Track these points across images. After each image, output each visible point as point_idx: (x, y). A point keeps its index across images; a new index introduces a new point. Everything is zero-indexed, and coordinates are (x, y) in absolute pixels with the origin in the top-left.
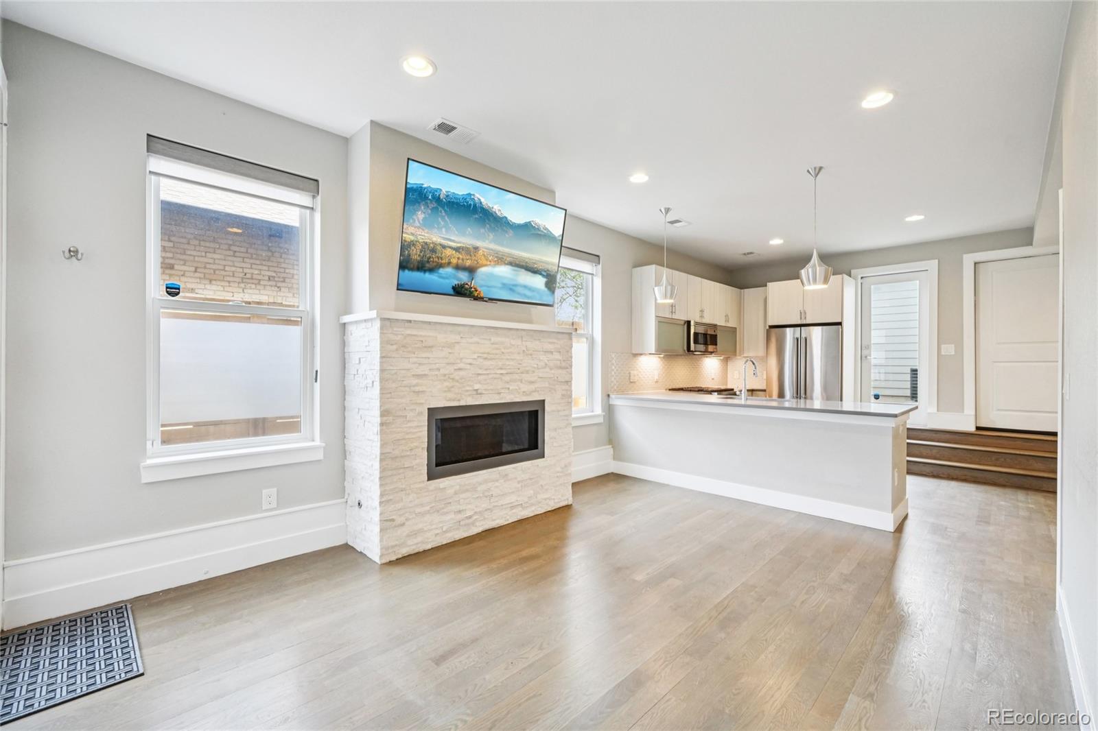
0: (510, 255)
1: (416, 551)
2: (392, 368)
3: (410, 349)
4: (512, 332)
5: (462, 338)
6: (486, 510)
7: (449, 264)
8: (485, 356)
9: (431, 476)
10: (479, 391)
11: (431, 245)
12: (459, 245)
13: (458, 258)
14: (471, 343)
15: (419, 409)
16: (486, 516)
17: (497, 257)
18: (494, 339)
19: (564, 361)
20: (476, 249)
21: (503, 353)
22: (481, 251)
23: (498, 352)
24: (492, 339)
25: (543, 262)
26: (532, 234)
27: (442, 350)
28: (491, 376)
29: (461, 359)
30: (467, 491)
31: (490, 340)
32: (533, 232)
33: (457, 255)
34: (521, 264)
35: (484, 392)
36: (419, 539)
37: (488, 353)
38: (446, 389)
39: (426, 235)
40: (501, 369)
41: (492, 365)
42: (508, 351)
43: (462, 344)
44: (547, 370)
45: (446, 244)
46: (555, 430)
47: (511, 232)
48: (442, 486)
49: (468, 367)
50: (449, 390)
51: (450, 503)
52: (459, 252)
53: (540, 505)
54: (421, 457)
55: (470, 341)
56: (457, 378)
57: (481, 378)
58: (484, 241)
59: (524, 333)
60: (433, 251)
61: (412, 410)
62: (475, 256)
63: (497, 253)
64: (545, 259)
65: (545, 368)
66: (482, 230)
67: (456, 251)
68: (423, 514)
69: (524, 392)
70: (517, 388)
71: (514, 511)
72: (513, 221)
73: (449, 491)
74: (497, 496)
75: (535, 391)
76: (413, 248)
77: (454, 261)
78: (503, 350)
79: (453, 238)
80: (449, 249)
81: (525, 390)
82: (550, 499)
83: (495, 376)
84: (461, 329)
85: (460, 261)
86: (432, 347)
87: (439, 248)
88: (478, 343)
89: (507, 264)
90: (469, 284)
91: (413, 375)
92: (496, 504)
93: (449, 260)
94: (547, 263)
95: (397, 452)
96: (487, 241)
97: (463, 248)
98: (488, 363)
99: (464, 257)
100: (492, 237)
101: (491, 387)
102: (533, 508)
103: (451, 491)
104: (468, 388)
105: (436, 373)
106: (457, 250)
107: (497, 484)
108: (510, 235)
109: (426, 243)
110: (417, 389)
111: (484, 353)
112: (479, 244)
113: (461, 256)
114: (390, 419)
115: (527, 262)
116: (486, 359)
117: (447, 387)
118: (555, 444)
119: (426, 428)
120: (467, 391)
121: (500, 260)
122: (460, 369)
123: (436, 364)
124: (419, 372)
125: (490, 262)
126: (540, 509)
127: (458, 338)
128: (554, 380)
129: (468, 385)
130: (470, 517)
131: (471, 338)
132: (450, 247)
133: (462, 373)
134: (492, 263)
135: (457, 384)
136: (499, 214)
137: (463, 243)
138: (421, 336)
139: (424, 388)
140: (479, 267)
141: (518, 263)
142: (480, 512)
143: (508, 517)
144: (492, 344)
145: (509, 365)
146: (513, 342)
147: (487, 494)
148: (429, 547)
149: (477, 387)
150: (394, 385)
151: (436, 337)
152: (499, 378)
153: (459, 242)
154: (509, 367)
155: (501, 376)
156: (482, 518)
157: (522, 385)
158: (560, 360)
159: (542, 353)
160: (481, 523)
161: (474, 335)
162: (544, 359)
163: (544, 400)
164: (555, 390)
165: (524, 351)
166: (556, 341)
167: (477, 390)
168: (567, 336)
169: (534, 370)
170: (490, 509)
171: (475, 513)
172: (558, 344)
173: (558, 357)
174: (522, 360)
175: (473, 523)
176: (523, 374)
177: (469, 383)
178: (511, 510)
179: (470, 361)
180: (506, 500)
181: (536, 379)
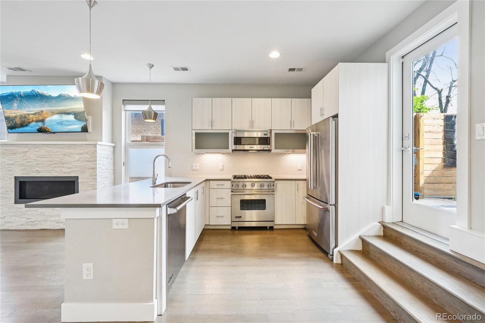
0: (56, 110)
3: (6, 155)
4: (56, 146)
6: (42, 221)
7: (33, 121)
8: (42, 156)
12: (35, 112)
13: (36, 117)
14: (35, 151)
16: (42, 223)
18: (46, 149)
19: (91, 158)
20: (42, 111)
21: (51, 155)
22: (44, 112)
23: (49, 154)
24: (45, 149)
27: (20, 155)
28: (45, 165)
29: (30, 158)
31: (44, 149)
32: (63, 98)
33: (35, 116)
34: (62, 112)
35: (41, 171)
37: (43, 155)
39: (20, 112)
40: (50, 162)
41: (46, 160)
42: (55, 154)
43: (30, 152)
44: (80, 162)
47: (54, 101)
49: (33, 161)
50: (24, 170)
52: (36, 115)
56: (28, 166)
57: (40, 165)
58: (44, 107)
59: (63, 146)
62: (42, 114)
63: (51, 111)
66: (42, 103)
69: (64, 172)
70: (60, 170)
71: (59, 224)
72: (54, 96)
74: (48, 216)
75: (72, 172)
77: (35, 119)
78: (52, 154)
79: (31, 110)
80: (31, 115)
83: (47, 165)
84: (29, 146)
85: (37, 119)
87: (27, 115)
88: (38, 151)
90: (43, 126)
91: (8, 164)
92: (47, 219)
93: (32, 119)
96: (46, 107)
97: (37, 113)
98: (43, 159)
99: (38, 116)
100: (47, 105)
101: (46, 170)
103: (24, 210)
105: (18, 163)
106: (34, 114)
107: (48, 211)
108: (54, 102)
110: (10, 169)
111: (41, 155)
113: (36, 116)
116: (42, 157)
120: (33, 171)
121: (53, 113)
122: (29, 162)
123: (17, 160)
128: (85, 167)
130: (33, 222)
131: (34, 149)
132: (31, 114)
134: (50, 115)
136: (47, 95)
137: (36, 111)
139: (12, 169)
140: (45, 119)
142: (39, 221)
143: (55, 226)
144: (46, 151)
145: (55, 160)
146: (57, 150)
147: (42, 214)
148: (14, 229)
151: (18, 149)
152: (49, 166)
153: (34, 111)
154: (55, 161)
155: (51, 165)
156: (40, 223)
157: (63, 169)
158: (88, 158)
159: (76, 154)
160: (40, 225)
161: (36, 148)
162: (77, 157)
163: (78, 176)
164: (85, 172)
165: (64, 154)
166: (85, 148)
167: (38, 170)
168: (93, 146)
169: (70, 162)
170: (44, 221)
171: (36, 221)
172: (86, 150)
173: (87, 156)
174: (63, 158)
175: (35, 225)
176: (64, 164)
177: (34, 167)
178: (57, 223)
179: (34, 158)
180: (53, 219)
181: (72, 166)
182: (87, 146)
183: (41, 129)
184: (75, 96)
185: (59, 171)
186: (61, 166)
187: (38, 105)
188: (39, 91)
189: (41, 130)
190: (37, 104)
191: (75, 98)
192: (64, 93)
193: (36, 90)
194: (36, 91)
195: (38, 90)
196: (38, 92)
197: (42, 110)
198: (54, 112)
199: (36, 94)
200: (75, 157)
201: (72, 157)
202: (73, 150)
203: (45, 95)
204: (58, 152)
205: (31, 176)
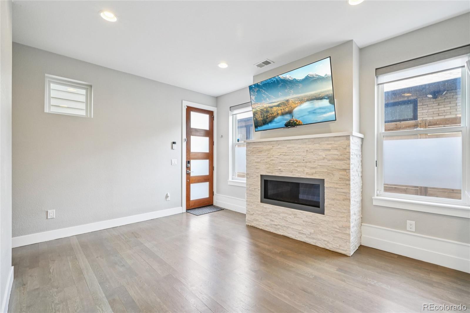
0: (305, 96)
1: (257, 227)
2: (249, 159)
3: (254, 153)
4: (299, 141)
5: (273, 146)
6: (284, 226)
7: (278, 114)
8: (284, 154)
9: (262, 202)
10: (281, 170)
11: (265, 109)
12: (278, 103)
13: (281, 110)
15: (257, 174)
16: (284, 229)
17: (299, 100)
18: (288, 146)
19: (341, 155)
20: (288, 101)
21: (293, 152)
22: (290, 101)
23: (292, 151)
25: (323, 92)
26: (312, 81)
27: (265, 152)
28: (287, 163)
29: (273, 155)
30: (275, 213)
31: (286, 146)
34: (313, 98)
35: (283, 171)
36: (257, 223)
37: (285, 153)
38: (267, 168)
39: (260, 106)
40: (292, 160)
41: (288, 158)
42: (297, 151)
43: (273, 149)
44: (326, 161)
45: (272, 106)
46: (333, 199)
47: (301, 85)
48: (265, 206)
49: (276, 159)
50: (268, 168)
51: (268, 215)
52: (280, 107)
53: (320, 242)
54: (258, 192)
55: (277, 147)
56: (271, 163)
57: (282, 164)
58: (290, 95)
60: (267, 112)
61: (255, 175)
62: (288, 104)
63: (299, 98)
64: (323, 90)
65: (323, 159)
66: (286, 91)
67: (278, 107)
68: (259, 214)
70: (303, 170)
71: (301, 235)
73: (268, 210)
74: (290, 222)
75: (316, 173)
76: (256, 115)
77: (280, 112)
78: (294, 151)
79: (274, 101)
80: (274, 107)
81: (308, 172)
82: (328, 242)
83: (289, 163)
84: (272, 143)
85: (283, 111)
86: (262, 151)
87: (269, 109)
89: (306, 101)
90: (292, 119)
91: (255, 162)
92: (289, 226)
93: (277, 112)
94: (325, 92)
95: (250, 189)
96: (291, 95)
97: (281, 104)
100: (292, 91)
101: (287, 169)
102: (315, 241)
103: (269, 210)
105: (263, 161)
107: (290, 216)
108: (301, 86)
109: (262, 110)
110: (257, 167)
111: (283, 153)
112: (288, 98)
113: (282, 108)
114: (248, 177)
115: (315, 96)
116: (284, 155)
117: (267, 167)
118: (333, 209)
119: (260, 182)
120: (276, 169)
121: (302, 101)
122: (272, 160)
123: (263, 158)
124: (257, 161)
125: (297, 104)
126: (320, 244)
127: (271, 147)
128: (333, 168)
129: (276, 167)
130: (276, 225)
131: (277, 146)
133: (273, 162)
134: (299, 104)
135: (271, 166)
138: (258, 147)
139: (259, 167)
140: (293, 109)
141: (311, 98)
142: (281, 226)
143: (297, 237)
144: (288, 148)
145: (297, 158)
146: (300, 146)
147: (284, 218)
148: (260, 228)
149: (279, 168)
150: (250, 165)
151: (263, 147)
152: (291, 165)
153: (278, 102)
154: (297, 159)
155: (293, 164)
156: (282, 229)
157: (306, 169)
158: (338, 155)
159: (321, 151)
160: (282, 231)
161: (279, 145)
162: (323, 154)
163: (324, 179)
164: (332, 174)
165: (307, 151)
166: (333, 142)
167: (280, 169)
168: (345, 138)
169: (314, 160)
170: (286, 227)
171: (279, 225)
172: (335, 144)
173: (336, 152)
174: (306, 155)
175: (278, 229)
176: (307, 163)
177: (277, 166)
178: (299, 234)
179: (277, 156)
180: (296, 227)
181: (316, 166)
182: (336, 139)
183: (290, 123)
184: (326, 75)
185: (302, 171)
186: (304, 165)
187: (281, 94)
189: (290, 125)
190: (280, 93)
191: (326, 78)
192: (311, 73)
197: (288, 99)
198: (303, 99)
200: (320, 154)
201: (316, 154)
202: (318, 145)
203: (288, 79)
204: (300, 148)
205: (274, 175)
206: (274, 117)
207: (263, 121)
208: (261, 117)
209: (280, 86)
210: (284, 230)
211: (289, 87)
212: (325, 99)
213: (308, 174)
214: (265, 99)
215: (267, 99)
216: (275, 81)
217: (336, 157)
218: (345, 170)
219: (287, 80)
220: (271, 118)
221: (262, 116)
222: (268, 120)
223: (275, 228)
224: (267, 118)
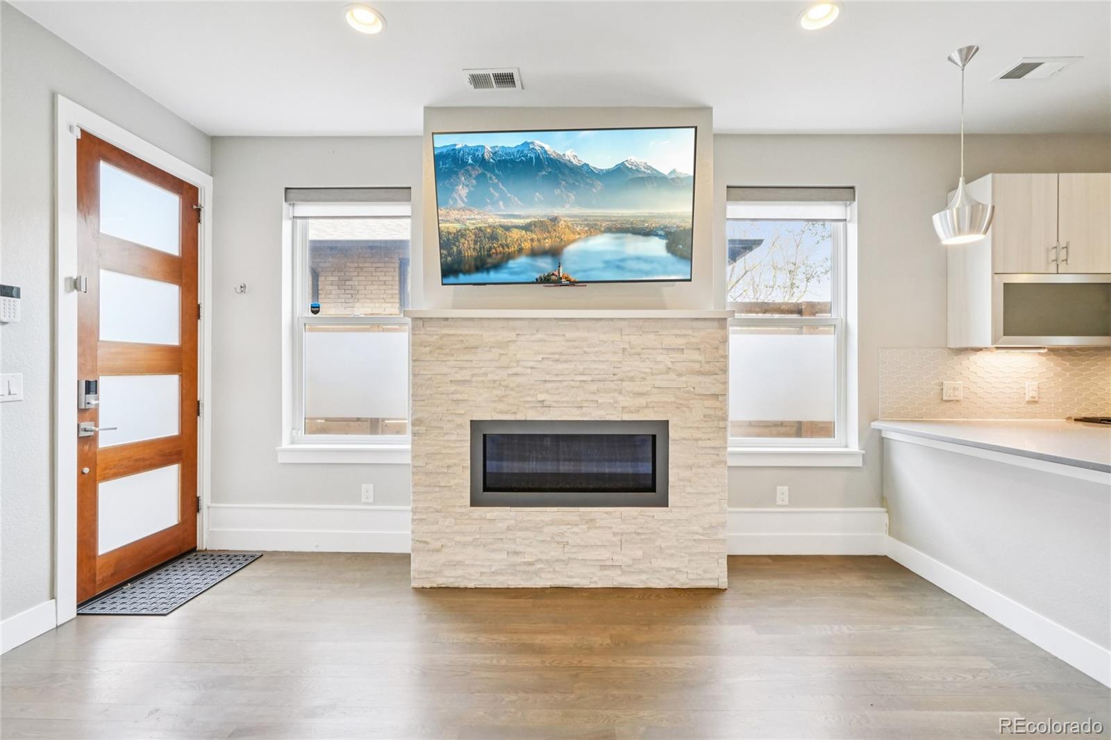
0: (606, 219)
1: (456, 585)
2: (424, 372)
3: (447, 351)
4: (600, 323)
5: (518, 335)
6: (557, 561)
7: (520, 251)
8: (557, 357)
9: (474, 502)
10: (546, 403)
11: (488, 230)
12: (528, 221)
14: (533, 341)
15: (458, 420)
16: (557, 569)
17: (587, 225)
18: (569, 335)
19: (708, 362)
20: (554, 220)
21: (585, 352)
22: (562, 222)
23: (578, 351)
24: (567, 335)
27: (489, 351)
28: (565, 384)
29: (518, 361)
30: (527, 529)
31: (563, 335)
32: (631, 176)
33: (529, 235)
34: (624, 226)
35: (554, 404)
36: (460, 572)
37: (560, 354)
38: (496, 399)
39: (477, 217)
40: (582, 374)
41: (567, 369)
42: (597, 349)
43: (518, 343)
44: (673, 376)
45: (509, 224)
46: (690, 467)
48: (489, 516)
49: (529, 371)
50: (501, 399)
51: (502, 539)
52: (531, 231)
53: (657, 575)
54: (462, 478)
55: (534, 338)
56: (512, 385)
57: (549, 385)
58: (564, 207)
59: (623, 323)
60: (493, 237)
61: (450, 421)
62: (555, 230)
63: (586, 220)
65: (667, 373)
66: (557, 192)
67: (526, 231)
68: (465, 545)
69: (623, 408)
70: (612, 401)
71: (607, 572)
73: (500, 525)
74: (574, 546)
75: (647, 407)
76: (462, 240)
77: (527, 245)
78: (586, 349)
79: (517, 213)
80: (514, 230)
81: (626, 404)
82: (678, 571)
83: (572, 383)
84: (518, 323)
85: (535, 244)
86: (476, 348)
87: (500, 231)
88: (545, 341)
89: (605, 232)
90: (557, 270)
91: (451, 381)
92: (573, 556)
93: (520, 245)
94: (671, 216)
95: (430, 468)
96: (567, 206)
97: (534, 224)
98: (560, 366)
99: (540, 237)
100: (574, 197)
101: (567, 399)
102: (644, 577)
103: (503, 525)
104: (529, 399)
105: (482, 379)
106: (527, 228)
107: (575, 529)
108: (600, 188)
109: (480, 229)
110: (456, 397)
111: (553, 354)
112: (557, 212)
113: (534, 236)
114: (422, 429)
115: (631, 223)
116: (557, 361)
117: (497, 396)
118: (689, 490)
119: (468, 444)
120: (528, 402)
121: (593, 228)
122: (516, 374)
123: (481, 368)
124: (459, 377)
125: (579, 234)
126: (658, 581)
127: (512, 336)
128: (689, 392)
129: (529, 395)
130: (530, 564)
131: (532, 334)
132: (517, 227)
133: (519, 380)
134: (583, 235)
135: (512, 393)
136: (575, 162)
137: (534, 217)
138: (461, 335)
139: (465, 397)
140: (565, 246)
141: (619, 226)
142: (547, 561)
143: (595, 579)
144: (568, 341)
145: (596, 369)
146: (603, 337)
147: (558, 539)
148: (471, 585)
149: (541, 397)
150: (428, 392)
151: (482, 335)
152: (578, 387)
153: (528, 217)
154: (596, 372)
155: (583, 384)
156: (551, 570)
157: (621, 398)
158: (700, 362)
159: (660, 351)
160: (550, 576)
161: (537, 331)
162: (666, 359)
163: (668, 421)
164: (688, 407)
165: (624, 350)
166: (689, 332)
167: (542, 402)
168: (716, 324)
169: (644, 375)
170: (563, 561)
171: (539, 560)
172: (694, 336)
173: (696, 356)
174: (621, 362)
175: (537, 573)
176: (622, 381)
177: (531, 392)
178: (601, 570)
179: (532, 364)
180: (592, 555)
181: (649, 388)
182: (695, 324)
185: (610, 403)
186: (616, 387)
187: (542, 198)
188: (547, 147)
190: (537, 194)
191: (673, 180)
193: (537, 142)
194: (537, 148)
195: (543, 145)
196: (546, 152)
197: (556, 215)
198: (596, 225)
199: (538, 158)
200: (659, 358)
201: (648, 358)
202: (652, 336)
203: (569, 161)
204: (605, 342)
205: (523, 419)
206: (509, 257)
207: (476, 259)
208: (474, 249)
209: (543, 175)
210: (555, 571)
211: (567, 182)
212: (657, 235)
213: (626, 410)
214: (495, 203)
215: (501, 203)
216: (531, 158)
217: (696, 366)
218: (716, 396)
219: (565, 164)
220: (499, 256)
221: (478, 247)
222: (489, 260)
223: (525, 572)
224: (489, 256)
